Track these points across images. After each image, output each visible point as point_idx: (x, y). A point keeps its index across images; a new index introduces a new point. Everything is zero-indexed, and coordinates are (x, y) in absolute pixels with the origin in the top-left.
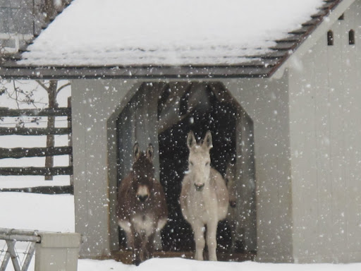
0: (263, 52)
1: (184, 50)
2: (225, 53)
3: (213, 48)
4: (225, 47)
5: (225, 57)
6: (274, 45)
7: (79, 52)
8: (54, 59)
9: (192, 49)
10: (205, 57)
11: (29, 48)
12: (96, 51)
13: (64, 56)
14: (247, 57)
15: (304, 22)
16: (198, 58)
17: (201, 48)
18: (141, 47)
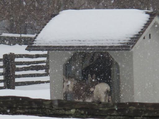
0: (126, 42)
1: (96, 41)
2: (112, 42)
3: (107, 40)
4: (111, 40)
5: (113, 43)
6: (130, 39)
7: (56, 41)
8: (47, 44)
9: (99, 40)
10: (105, 43)
11: (35, 40)
12: (62, 41)
13: (50, 43)
14: (121, 43)
15: (139, 31)
16: (102, 44)
17: (103, 40)
18: (80, 40)
